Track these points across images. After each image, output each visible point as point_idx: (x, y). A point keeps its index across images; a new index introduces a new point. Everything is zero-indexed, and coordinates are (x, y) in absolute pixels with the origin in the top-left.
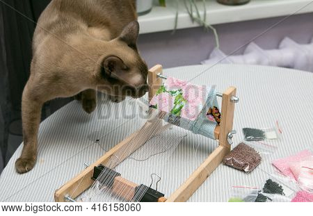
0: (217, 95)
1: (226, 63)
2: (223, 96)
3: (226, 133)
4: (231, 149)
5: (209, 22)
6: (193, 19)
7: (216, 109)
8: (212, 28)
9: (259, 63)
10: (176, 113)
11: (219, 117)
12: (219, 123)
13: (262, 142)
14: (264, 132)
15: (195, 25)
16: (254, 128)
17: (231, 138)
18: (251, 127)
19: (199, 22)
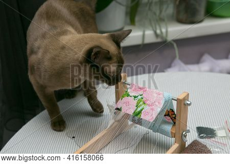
0: (173, 99)
1: (184, 70)
2: (178, 100)
3: (181, 132)
4: (187, 146)
5: (170, 38)
6: (157, 35)
7: (173, 111)
8: (173, 42)
9: (212, 70)
10: (137, 115)
11: (175, 118)
12: (175, 123)
13: (214, 139)
14: (215, 131)
15: (159, 40)
16: (206, 127)
17: (185, 136)
18: (204, 126)
19: (162, 37)
